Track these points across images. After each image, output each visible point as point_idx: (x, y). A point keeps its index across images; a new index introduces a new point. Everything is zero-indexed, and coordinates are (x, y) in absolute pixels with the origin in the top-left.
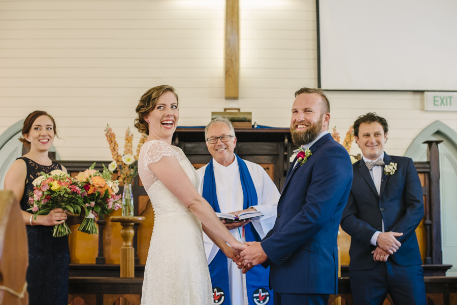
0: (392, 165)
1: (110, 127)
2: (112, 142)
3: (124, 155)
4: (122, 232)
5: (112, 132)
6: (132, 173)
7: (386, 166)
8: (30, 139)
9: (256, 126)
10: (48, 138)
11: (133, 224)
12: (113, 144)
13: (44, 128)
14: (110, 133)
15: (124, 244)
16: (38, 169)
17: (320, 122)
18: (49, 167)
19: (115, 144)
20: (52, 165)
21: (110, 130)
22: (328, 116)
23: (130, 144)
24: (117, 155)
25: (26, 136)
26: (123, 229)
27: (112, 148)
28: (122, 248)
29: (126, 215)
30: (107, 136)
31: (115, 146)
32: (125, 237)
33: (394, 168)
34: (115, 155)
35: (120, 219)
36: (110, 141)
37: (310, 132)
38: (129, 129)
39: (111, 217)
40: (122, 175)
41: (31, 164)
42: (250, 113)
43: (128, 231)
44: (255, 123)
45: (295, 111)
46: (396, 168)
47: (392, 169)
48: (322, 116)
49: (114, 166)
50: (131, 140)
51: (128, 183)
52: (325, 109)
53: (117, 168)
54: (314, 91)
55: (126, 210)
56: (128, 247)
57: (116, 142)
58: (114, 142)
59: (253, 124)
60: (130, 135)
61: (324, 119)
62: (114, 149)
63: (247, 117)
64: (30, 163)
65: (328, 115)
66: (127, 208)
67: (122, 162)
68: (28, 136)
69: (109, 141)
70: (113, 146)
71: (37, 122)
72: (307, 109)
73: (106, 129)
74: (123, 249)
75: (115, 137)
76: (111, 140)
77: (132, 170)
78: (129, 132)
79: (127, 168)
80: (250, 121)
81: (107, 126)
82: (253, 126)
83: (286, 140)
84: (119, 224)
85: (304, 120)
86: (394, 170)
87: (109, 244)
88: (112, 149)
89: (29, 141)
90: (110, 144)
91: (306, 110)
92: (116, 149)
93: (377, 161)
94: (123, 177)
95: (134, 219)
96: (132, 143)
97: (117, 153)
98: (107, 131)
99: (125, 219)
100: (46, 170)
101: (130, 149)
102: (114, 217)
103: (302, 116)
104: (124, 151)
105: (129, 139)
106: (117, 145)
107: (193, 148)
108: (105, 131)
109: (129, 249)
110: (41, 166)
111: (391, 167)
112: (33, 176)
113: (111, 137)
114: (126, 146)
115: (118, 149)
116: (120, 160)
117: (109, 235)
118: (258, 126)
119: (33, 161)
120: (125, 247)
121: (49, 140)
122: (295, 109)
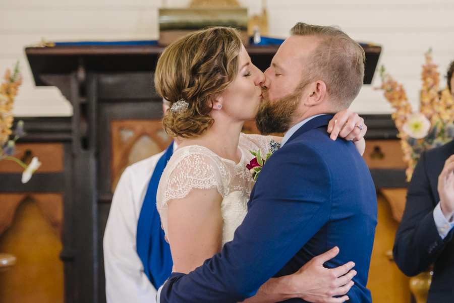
42: (244, 12)
63: (239, 19)
82: (252, 38)
118: (262, 38)
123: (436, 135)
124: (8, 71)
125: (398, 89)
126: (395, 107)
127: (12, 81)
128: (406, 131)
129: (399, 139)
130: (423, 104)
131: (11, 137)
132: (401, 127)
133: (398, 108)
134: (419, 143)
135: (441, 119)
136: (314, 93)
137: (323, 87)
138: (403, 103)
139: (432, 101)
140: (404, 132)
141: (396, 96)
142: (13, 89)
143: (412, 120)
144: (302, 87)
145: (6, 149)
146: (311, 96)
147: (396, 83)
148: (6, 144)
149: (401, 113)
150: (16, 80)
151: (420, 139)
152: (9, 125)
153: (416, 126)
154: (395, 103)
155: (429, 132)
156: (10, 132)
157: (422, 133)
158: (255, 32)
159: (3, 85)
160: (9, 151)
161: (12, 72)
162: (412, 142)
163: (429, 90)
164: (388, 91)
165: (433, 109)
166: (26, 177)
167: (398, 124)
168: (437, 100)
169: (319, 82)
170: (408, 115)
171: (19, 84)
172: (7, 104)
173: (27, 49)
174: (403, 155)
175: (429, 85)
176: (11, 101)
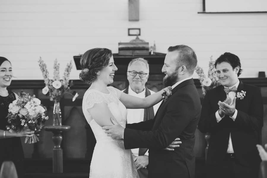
0: (242, 92)
1: (42, 59)
2: (44, 71)
4: (53, 138)
5: (44, 63)
6: (60, 94)
7: (238, 93)
9: (152, 53)
11: (61, 132)
12: (45, 72)
13: (8, 70)
15: (55, 147)
18: (7, 97)
19: (47, 72)
20: (9, 95)
21: (43, 61)
22: (183, 68)
23: (57, 72)
24: (48, 81)
26: (54, 135)
27: (44, 75)
28: (54, 149)
29: (56, 125)
30: (40, 66)
32: (56, 142)
33: (243, 95)
35: (51, 129)
36: (43, 70)
38: (56, 60)
40: (52, 96)
43: (57, 137)
46: (245, 95)
47: (242, 95)
49: (46, 90)
50: (58, 68)
51: (57, 102)
52: (181, 63)
53: (49, 91)
55: (56, 121)
57: (47, 70)
58: (45, 71)
59: (150, 51)
60: (57, 64)
63: (146, 46)
67: (52, 86)
69: (42, 70)
70: (45, 74)
71: (3, 66)
73: (39, 60)
77: (60, 92)
78: (56, 62)
79: (56, 91)
81: (40, 58)
82: (150, 53)
86: (243, 97)
88: (44, 76)
90: (43, 72)
92: (47, 76)
93: (232, 88)
94: (53, 97)
95: (63, 129)
96: (58, 70)
98: (40, 62)
99: (55, 129)
101: (58, 76)
102: (47, 127)
105: (57, 68)
108: (39, 62)
109: (59, 150)
111: (241, 94)
113: (43, 67)
114: (55, 73)
120: (55, 149)
123: (214, 85)
124: (68, 64)
125: (201, 69)
126: (199, 76)
127: (69, 67)
128: (204, 84)
129: (201, 87)
130: (209, 75)
131: (69, 86)
132: (202, 83)
133: (201, 76)
134: (208, 88)
135: (216, 80)
136: (182, 70)
137: (185, 67)
138: (202, 74)
139: (213, 73)
140: (203, 84)
141: (200, 72)
142: (69, 70)
143: (205, 80)
144: (177, 69)
145: (67, 90)
146: (181, 71)
147: (200, 67)
148: (67, 88)
149: (202, 78)
150: (71, 67)
151: (208, 87)
152: (68, 82)
153: (207, 82)
154: (200, 74)
155: (211, 84)
156: (68, 84)
157: (209, 85)
158: (151, 51)
159: (66, 68)
160: (68, 91)
161: (69, 64)
162: (205, 87)
163: (211, 70)
164: (197, 70)
165: (213, 76)
166: (74, 99)
167: (201, 81)
168: (214, 73)
169: (183, 66)
170: (204, 79)
171: (71, 68)
172: (67, 75)
173: (74, 57)
174: (203, 92)
175: (212, 68)
176: (69, 74)
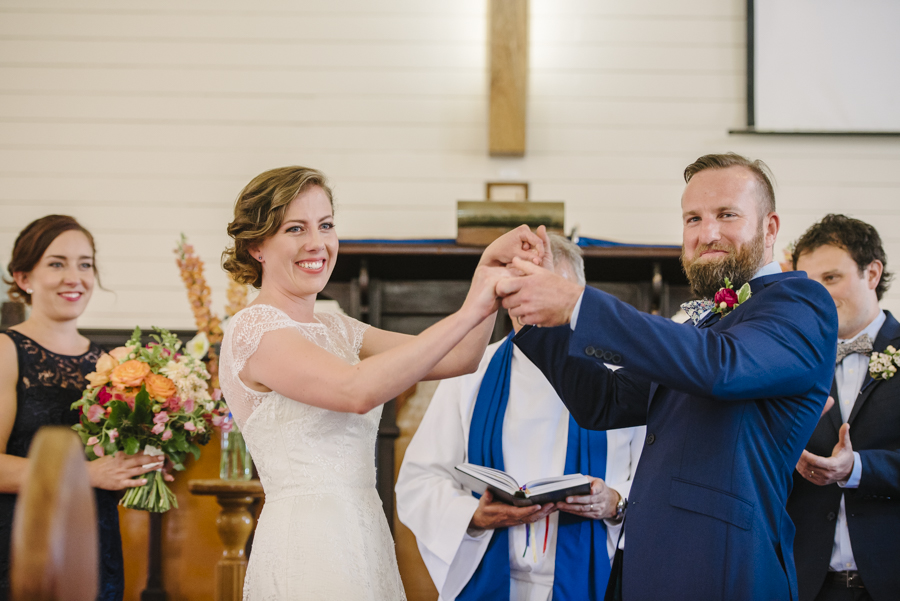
0: (889, 353)
1: (189, 242)
2: (194, 283)
3: (226, 318)
4: (219, 521)
5: (194, 255)
7: (875, 355)
8: (31, 287)
10: (80, 288)
11: (249, 500)
12: (197, 287)
13: (73, 263)
14: (190, 259)
15: (225, 553)
16: (45, 362)
17: (759, 239)
18: (78, 358)
19: (203, 287)
20: (86, 354)
21: (189, 249)
22: (773, 221)
23: (240, 288)
24: (206, 318)
25: (20, 277)
26: (223, 513)
27: (194, 298)
28: (221, 563)
30: (180, 264)
31: (202, 291)
32: (229, 537)
33: (893, 363)
34: (202, 316)
35: (216, 487)
36: (190, 281)
37: (736, 267)
39: (192, 482)
41: (29, 349)
42: (560, 206)
43: (235, 520)
44: (573, 231)
45: (695, 218)
47: (888, 363)
48: (760, 223)
49: (201, 347)
52: (766, 204)
53: (208, 353)
54: (733, 160)
55: (231, 462)
56: (234, 563)
57: (204, 282)
58: (199, 282)
59: (567, 231)
61: (766, 231)
62: (199, 303)
63: (554, 214)
64: (27, 346)
65: (775, 217)
66: (235, 457)
68: (25, 278)
69: (186, 279)
70: (198, 293)
71: (57, 247)
72: (723, 209)
73: (176, 247)
74: (224, 567)
75: (201, 270)
76: (191, 276)
80: (558, 226)
81: (179, 238)
83: (657, 279)
84: (212, 500)
85: (718, 237)
86: (892, 368)
87: (177, 553)
88: (194, 302)
89: (29, 291)
90: (189, 287)
91: (722, 213)
92: (205, 301)
93: (856, 342)
95: (253, 487)
97: (209, 313)
98: (180, 253)
99: (228, 487)
100: (66, 366)
101: (242, 302)
102: (200, 482)
103: (713, 230)
104: (227, 308)
106: (208, 289)
107: (405, 295)
108: (176, 251)
109: (239, 566)
110: (56, 355)
111: (885, 359)
112: (30, 381)
113: (190, 268)
114: (231, 293)
115: (210, 302)
116: (216, 331)
117: (176, 530)
118: (581, 238)
119: (34, 343)
120: (227, 563)
121: (81, 293)
122: (692, 213)
